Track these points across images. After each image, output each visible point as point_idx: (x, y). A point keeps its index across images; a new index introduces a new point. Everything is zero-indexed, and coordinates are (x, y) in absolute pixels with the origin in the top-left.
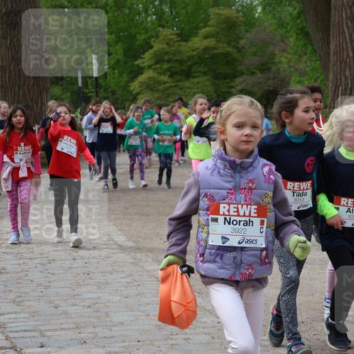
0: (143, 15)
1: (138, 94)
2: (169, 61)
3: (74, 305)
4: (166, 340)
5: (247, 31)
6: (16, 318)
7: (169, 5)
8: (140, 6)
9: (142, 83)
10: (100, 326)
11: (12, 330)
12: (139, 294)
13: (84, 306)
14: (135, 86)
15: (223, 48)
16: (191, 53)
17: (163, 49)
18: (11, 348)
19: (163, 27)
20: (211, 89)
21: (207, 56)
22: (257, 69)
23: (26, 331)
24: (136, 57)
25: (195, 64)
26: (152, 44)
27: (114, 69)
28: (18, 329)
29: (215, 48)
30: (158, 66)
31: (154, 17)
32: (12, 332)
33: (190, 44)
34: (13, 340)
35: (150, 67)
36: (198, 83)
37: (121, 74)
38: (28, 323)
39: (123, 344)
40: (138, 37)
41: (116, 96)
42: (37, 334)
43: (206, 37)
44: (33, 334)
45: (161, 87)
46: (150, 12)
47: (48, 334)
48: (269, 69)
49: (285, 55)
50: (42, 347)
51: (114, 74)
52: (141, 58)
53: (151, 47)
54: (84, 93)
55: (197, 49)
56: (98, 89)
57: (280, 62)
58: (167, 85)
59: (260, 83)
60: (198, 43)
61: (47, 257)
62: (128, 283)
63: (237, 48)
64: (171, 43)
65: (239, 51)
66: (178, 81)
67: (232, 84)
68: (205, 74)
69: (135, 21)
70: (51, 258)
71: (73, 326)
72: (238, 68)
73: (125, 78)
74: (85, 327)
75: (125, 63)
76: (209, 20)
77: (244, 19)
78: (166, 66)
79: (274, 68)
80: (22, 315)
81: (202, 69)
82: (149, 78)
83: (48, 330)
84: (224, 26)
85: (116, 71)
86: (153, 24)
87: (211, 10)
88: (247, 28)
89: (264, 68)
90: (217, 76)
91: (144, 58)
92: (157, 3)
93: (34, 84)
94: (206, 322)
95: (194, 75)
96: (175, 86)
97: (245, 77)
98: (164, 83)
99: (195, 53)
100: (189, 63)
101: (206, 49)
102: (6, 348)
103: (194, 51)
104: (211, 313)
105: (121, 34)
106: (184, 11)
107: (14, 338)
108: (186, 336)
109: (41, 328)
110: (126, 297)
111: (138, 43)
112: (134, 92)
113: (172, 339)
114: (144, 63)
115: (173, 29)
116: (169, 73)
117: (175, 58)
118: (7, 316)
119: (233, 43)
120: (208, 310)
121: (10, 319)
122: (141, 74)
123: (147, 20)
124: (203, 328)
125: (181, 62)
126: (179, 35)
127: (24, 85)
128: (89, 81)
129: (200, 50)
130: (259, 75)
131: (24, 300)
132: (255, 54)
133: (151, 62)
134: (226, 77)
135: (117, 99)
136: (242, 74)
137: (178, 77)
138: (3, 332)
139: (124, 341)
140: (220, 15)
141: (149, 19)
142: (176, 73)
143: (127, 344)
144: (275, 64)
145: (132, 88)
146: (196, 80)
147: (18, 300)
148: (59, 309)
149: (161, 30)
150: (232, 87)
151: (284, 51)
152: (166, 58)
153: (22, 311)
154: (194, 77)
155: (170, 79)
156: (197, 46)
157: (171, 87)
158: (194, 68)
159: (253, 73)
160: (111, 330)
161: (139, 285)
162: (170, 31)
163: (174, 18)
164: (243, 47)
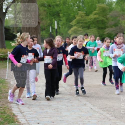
0: (73, 6)
1: (71, 34)
2: (82, 23)
3: (49, 109)
4: (82, 122)
5: (110, 12)
6: (29, 113)
7: (82, 3)
8: (72, 3)
9: (72, 31)
10: (59, 117)
11: (28, 117)
12: (72, 105)
13: (53, 109)
14: (70, 32)
15: (101, 18)
16: (90, 20)
17: (80, 19)
18: (28, 124)
19: (80, 11)
20: (97, 33)
21: (95, 21)
22: (113, 25)
23: (33, 118)
24: (70, 22)
25: (91, 24)
26: (76, 17)
27: (63, 26)
28: (30, 117)
29: (98, 18)
30: (78, 25)
31: (77, 7)
32: (28, 118)
33: (89, 17)
34: (28, 121)
35: (75, 25)
36: (92, 31)
37: (65, 28)
38: (33, 115)
39: (67, 123)
40: (71, 14)
41: (63, 35)
42: (36, 119)
43: (95, 14)
44: (35, 119)
45: (79, 32)
46: (75, 6)
47: (40, 119)
48: (118, 26)
49: (123, 20)
50: (38, 124)
51: (62, 27)
52: (72, 22)
53: (76, 18)
54: (52, 34)
55: (92, 19)
56: (57, 33)
57: (122, 23)
58: (81, 32)
59: (114, 31)
60: (92, 16)
61: (40, 92)
62: (68, 101)
63: (106, 18)
64: (83, 17)
65: (107, 19)
66: (85, 30)
67: (104, 31)
68: (95, 27)
69: (70, 9)
70: (41, 92)
71: (49, 116)
72: (107, 25)
73: (67, 29)
74: (53, 117)
75: (67, 24)
76: (96, 8)
77: (108, 8)
78: (81, 25)
79: (119, 25)
80: (31, 112)
81: (94, 26)
82: (75, 29)
83: (40, 118)
84: (102, 10)
85: (63, 27)
86: (76, 10)
87: (97, 5)
88: (110, 11)
89: (116, 25)
90: (99, 28)
91: (73, 22)
92: (78, 2)
93: (35, 32)
94: (96, 116)
95: (91, 28)
96: (84, 32)
97: (109, 28)
98: (80, 31)
99: (91, 20)
100: (89, 24)
101: (95, 19)
102: (26, 124)
103: (91, 19)
104: (98, 112)
105: (65, 13)
106: (87, 5)
107: (29, 120)
108: (89, 121)
109: (38, 117)
110: (68, 107)
111: (71, 17)
112: (70, 34)
113: (84, 121)
114: (73, 23)
115: (83, 12)
116: (82, 27)
117: (84, 22)
118: (26, 113)
119: (105, 16)
120: (97, 111)
121: (27, 114)
122: (72, 27)
123: (74, 8)
124: (95, 118)
125: (86, 23)
126: (85, 14)
127: (31, 32)
128: (54, 30)
129: (93, 19)
130: (114, 28)
131: (32, 107)
132: (112, 20)
133: (76, 23)
134: (102, 28)
135: (63, 36)
136: (108, 27)
137: (85, 29)
138: (25, 118)
139: (67, 122)
140: (100, 6)
141: (75, 8)
142: (84, 27)
143: (68, 123)
144: (120, 24)
145: (69, 33)
146: (91, 30)
147: (30, 107)
148: (44, 110)
149: (79, 12)
150: (104, 32)
151: (123, 19)
152: (81, 22)
153: (31, 111)
154: (91, 29)
155: (82, 29)
156: (92, 17)
157: (83, 32)
158: (91, 25)
159: (112, 27)
160: (62, 118)
161: (72, 102)
162: (82, 12)
163: (84, 8)
164: (108, 18)
